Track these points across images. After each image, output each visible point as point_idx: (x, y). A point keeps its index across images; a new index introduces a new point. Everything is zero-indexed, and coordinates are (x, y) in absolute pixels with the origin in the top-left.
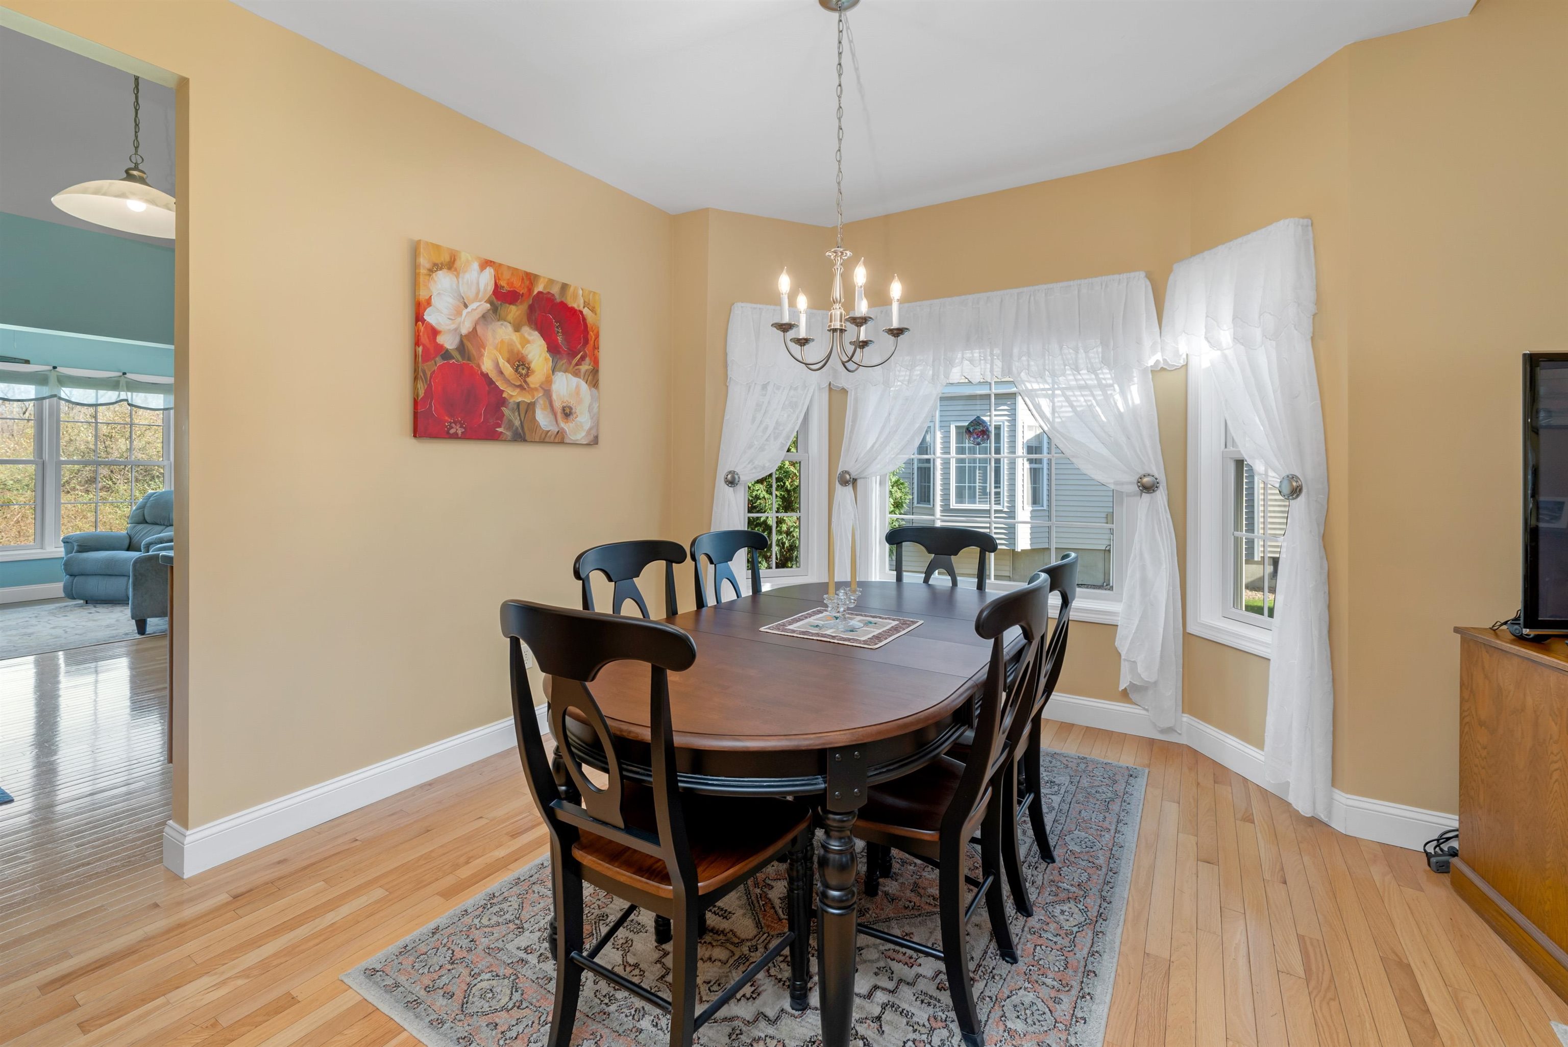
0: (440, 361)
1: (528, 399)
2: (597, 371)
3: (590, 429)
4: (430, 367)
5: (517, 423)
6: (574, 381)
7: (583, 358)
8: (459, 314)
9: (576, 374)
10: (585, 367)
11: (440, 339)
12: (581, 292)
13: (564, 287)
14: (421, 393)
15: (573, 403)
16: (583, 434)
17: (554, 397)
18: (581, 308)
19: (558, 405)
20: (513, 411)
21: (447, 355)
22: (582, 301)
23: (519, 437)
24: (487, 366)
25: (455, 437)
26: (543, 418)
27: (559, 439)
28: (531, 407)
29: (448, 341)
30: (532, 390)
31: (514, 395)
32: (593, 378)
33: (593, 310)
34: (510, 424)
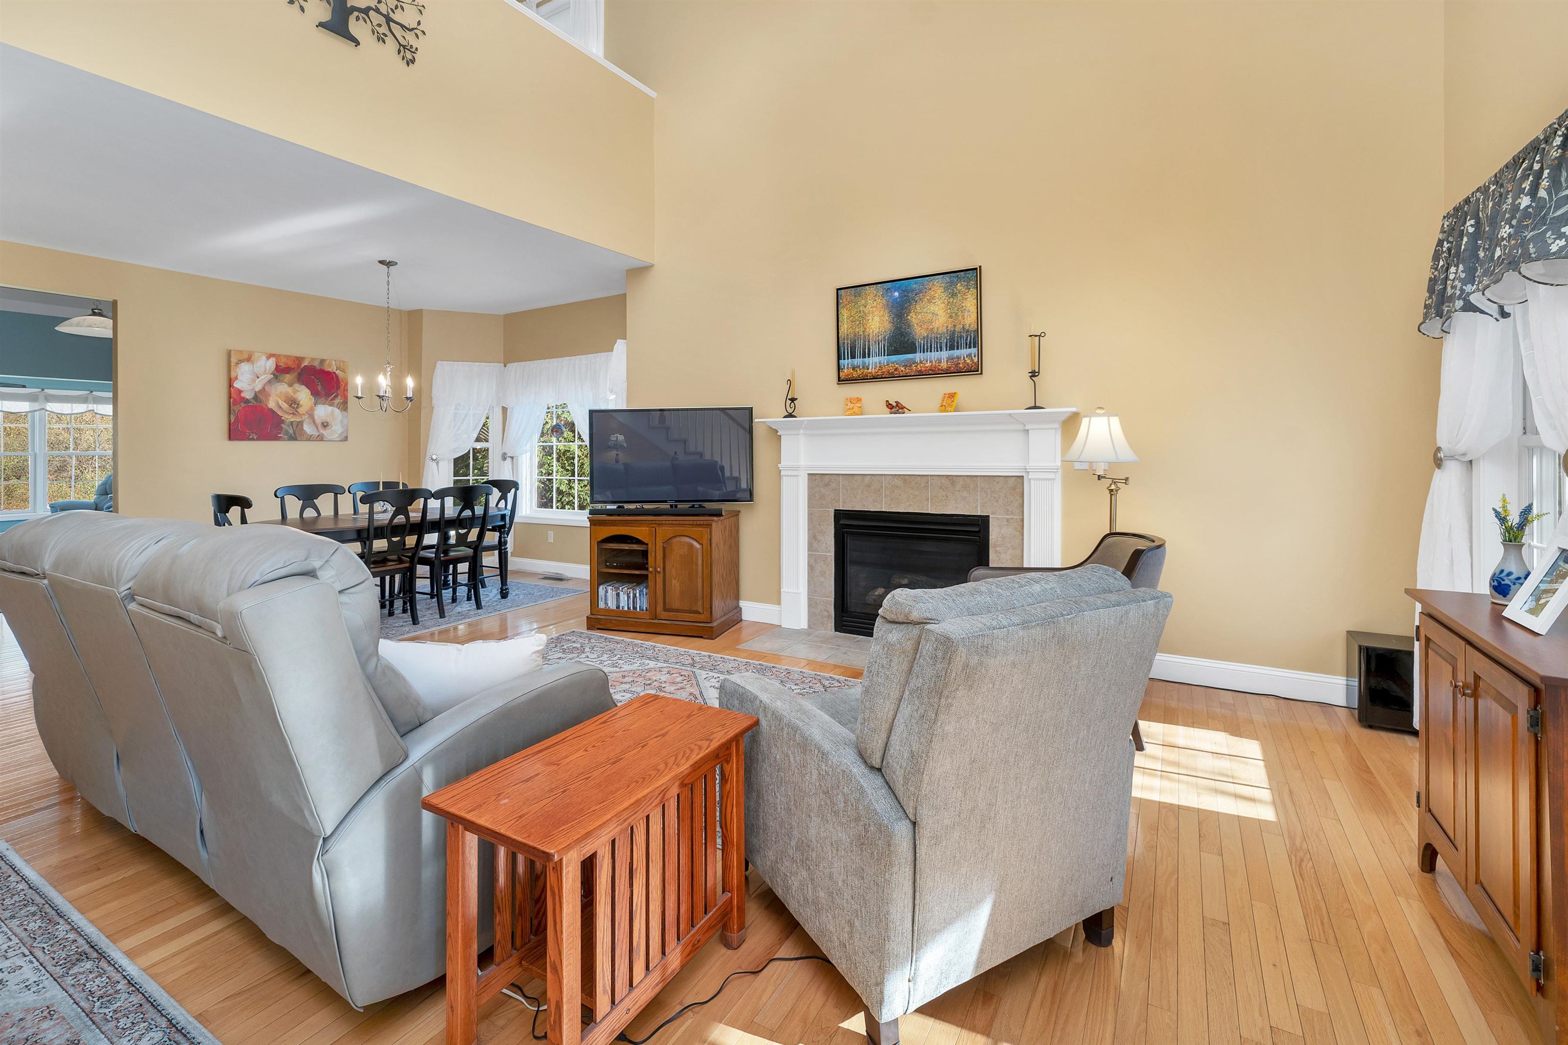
0: (243, 405)
1: (298, 420)
2: (347, 402)
3: (342, 433)
4: (236, 408)
5: (291, 431)
6: (329, 409)
7: (336, 397)
8: (254, 381)
9: (331, 405)
10: (338, 400)
11: (243, 395)
12: (334, 363)
13: (322, 361)
14: (232, 421)
15: (328, 420)
16: (336, 436)
17: (316, 417)
18: (335, 371)
19: (319, 421)
20: (288, 426)
21: (247, 401)
22: (335, 367)
23: (293, 438)
24: (271, 404)
25: (253, 439)
26: (308, 428)
27: (321, 438)
28: (300, 424)
29: (248, 395)
30: (301, 415)
31: (289, 418)
32: (344, 406)
33: (343, 371)
34: (287, 433)
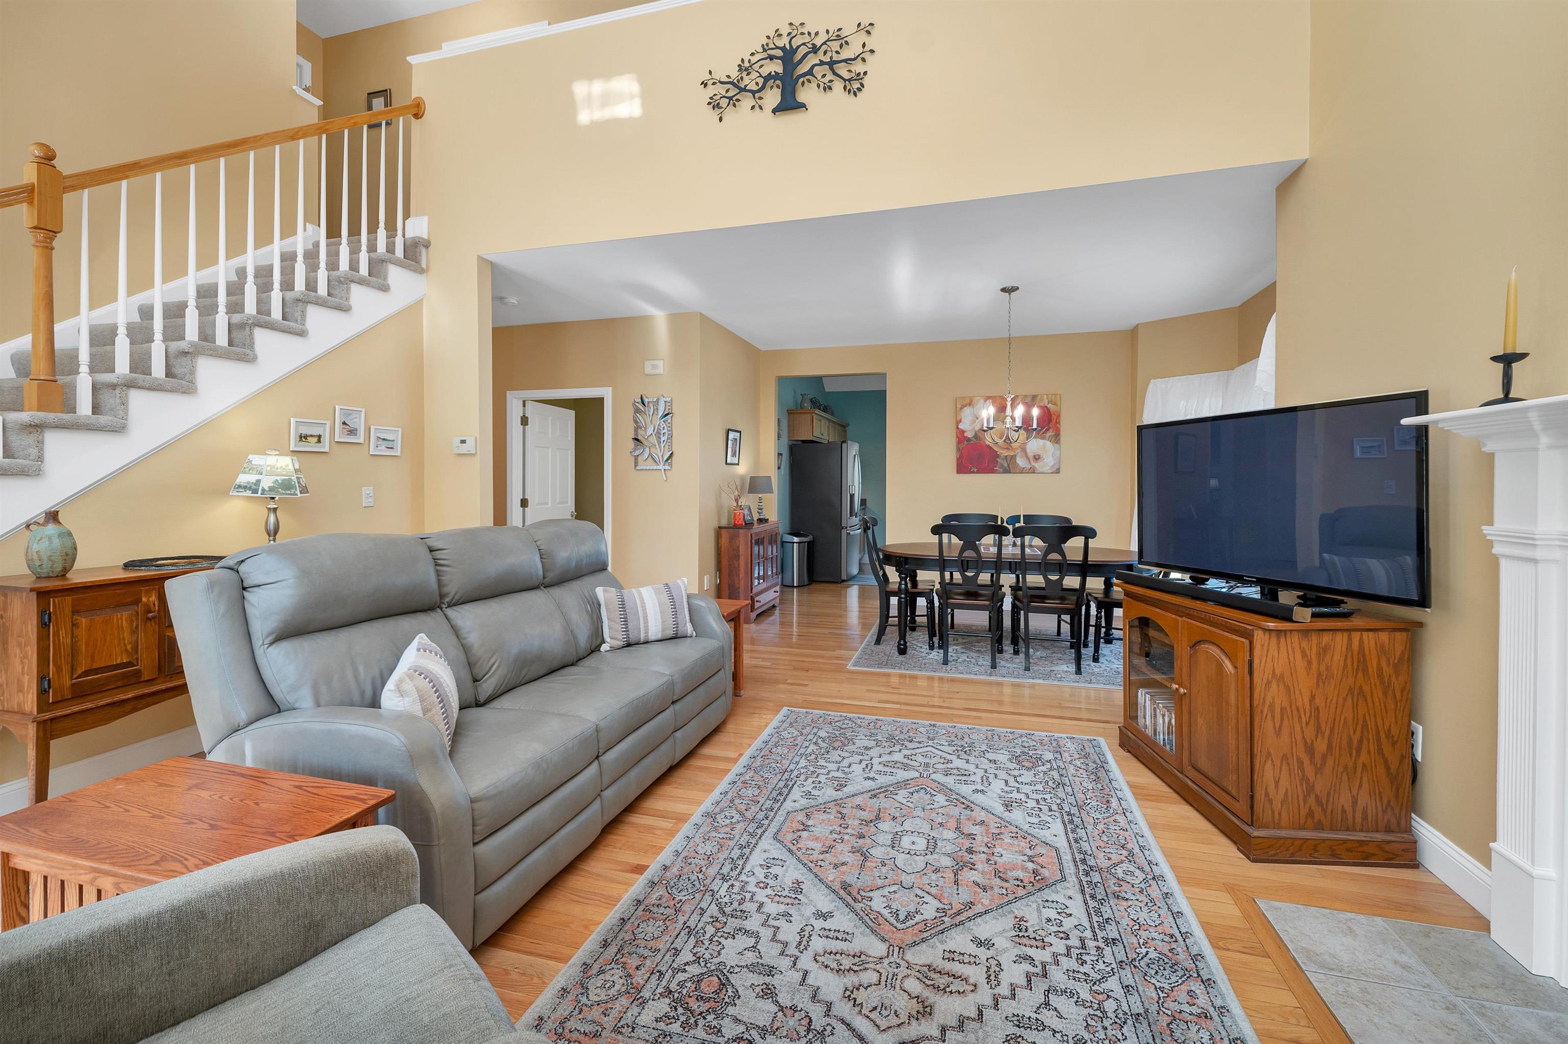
0: (966, 443)
1: (1012, 454)
2: (1059, 435)
3: (1054, 465)
4: (962, 446)
5: (1006, 465)
6: (1041, 442)
7: (1047, 430)
8: (974, 422)
9: (1043, 438)
10: (1050, 433)
11: (966, 434)
12: (1046, 397)
13: (1034, 397)
14: (961, 456)
15: (1040, 453)
16: (1049, 468)
17: (1028, 451)
18: (1046, 405)
19: (1030, 455)
20: (1003, 459)
21: (969, 440)
22: (1047, 401)
23: (1007, 471)
24: (987, 443)
25: (973, 472)
26: (1021, 462)
27: (1032, 471)
28: (1013, 458)
29: (969, 435)
30: (1014, 449)
31: (1004, 453)
32: (1056, 439)
33: (1055, 404)
34: (1002, 466)
